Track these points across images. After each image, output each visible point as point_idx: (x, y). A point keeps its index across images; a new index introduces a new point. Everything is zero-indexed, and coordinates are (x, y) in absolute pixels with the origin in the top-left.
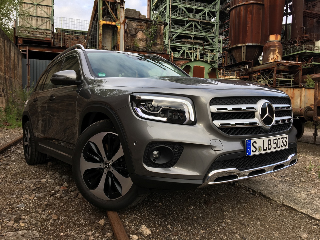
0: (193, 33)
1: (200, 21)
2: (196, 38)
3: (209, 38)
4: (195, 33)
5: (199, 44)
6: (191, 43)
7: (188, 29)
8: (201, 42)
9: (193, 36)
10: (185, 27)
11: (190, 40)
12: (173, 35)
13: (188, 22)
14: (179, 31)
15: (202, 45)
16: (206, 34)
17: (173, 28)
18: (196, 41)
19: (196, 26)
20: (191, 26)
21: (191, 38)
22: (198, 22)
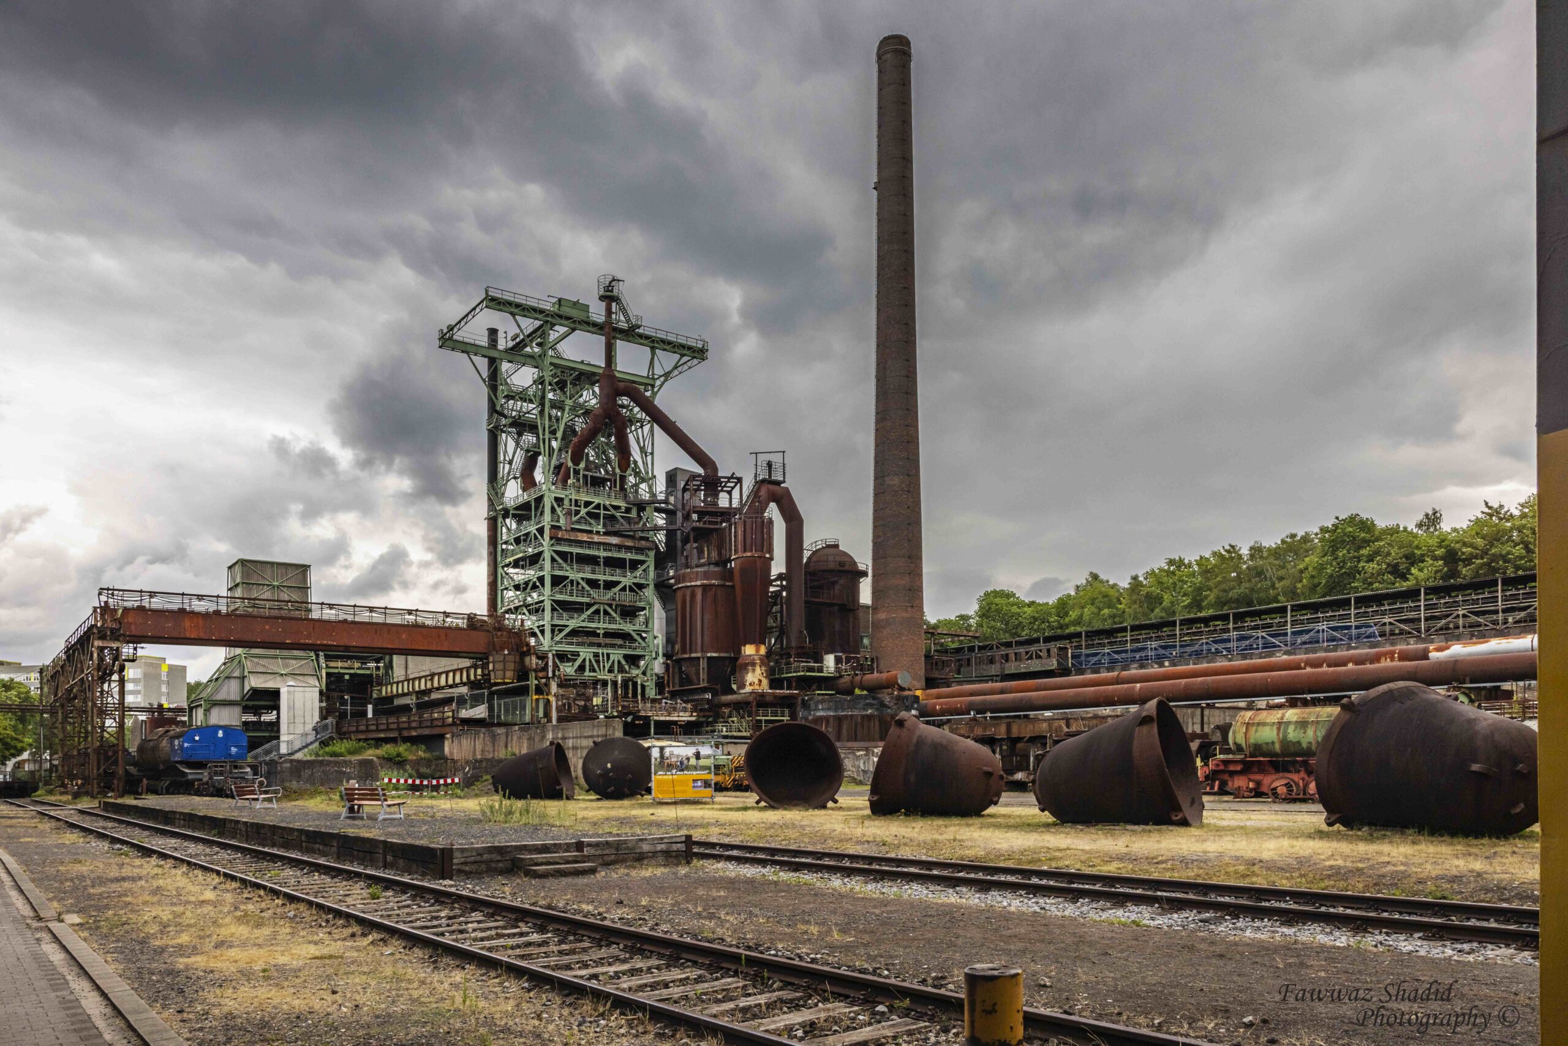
0: (601, 626)
1: (614, 603)
2: (607, 635)
3: (634, 634)
4: (606, 626)
5: (613, 646)
6: (599, 645)
7: (591, 619)
8: (619, 642)
9: (601, 632)
10: (584, 616)
11: (595, 640)
12: (560, 631)
13: (589, 605)
14: (574, 623)
15: (621, 646)
16: (627, 627)
17: (560, 617)
18: (608, 641)
19: (606, 613)
20: (597, 612)
21: (598, 635)
22: (610, 606)
